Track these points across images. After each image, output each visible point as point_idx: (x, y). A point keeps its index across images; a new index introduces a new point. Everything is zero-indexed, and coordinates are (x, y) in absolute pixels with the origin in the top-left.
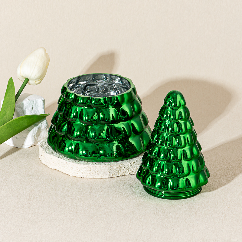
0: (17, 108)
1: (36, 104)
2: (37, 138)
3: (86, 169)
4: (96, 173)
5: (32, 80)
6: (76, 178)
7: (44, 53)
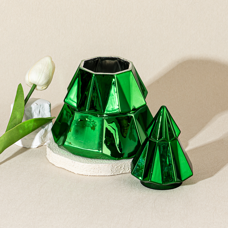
0: (26, 112)
1: (43, 108)
2: (44, 139)
3: (90, 168)
4: (99, 171)
5: (40, 86)
6: (81, 176)
7: (50, 61)
